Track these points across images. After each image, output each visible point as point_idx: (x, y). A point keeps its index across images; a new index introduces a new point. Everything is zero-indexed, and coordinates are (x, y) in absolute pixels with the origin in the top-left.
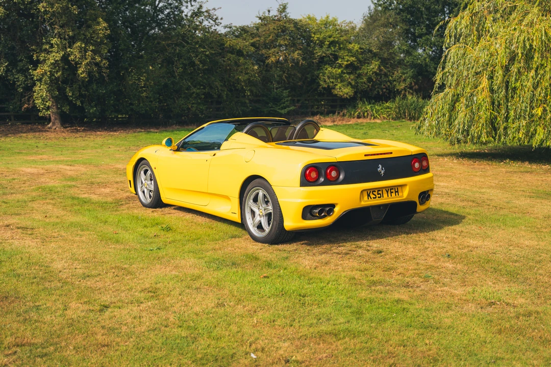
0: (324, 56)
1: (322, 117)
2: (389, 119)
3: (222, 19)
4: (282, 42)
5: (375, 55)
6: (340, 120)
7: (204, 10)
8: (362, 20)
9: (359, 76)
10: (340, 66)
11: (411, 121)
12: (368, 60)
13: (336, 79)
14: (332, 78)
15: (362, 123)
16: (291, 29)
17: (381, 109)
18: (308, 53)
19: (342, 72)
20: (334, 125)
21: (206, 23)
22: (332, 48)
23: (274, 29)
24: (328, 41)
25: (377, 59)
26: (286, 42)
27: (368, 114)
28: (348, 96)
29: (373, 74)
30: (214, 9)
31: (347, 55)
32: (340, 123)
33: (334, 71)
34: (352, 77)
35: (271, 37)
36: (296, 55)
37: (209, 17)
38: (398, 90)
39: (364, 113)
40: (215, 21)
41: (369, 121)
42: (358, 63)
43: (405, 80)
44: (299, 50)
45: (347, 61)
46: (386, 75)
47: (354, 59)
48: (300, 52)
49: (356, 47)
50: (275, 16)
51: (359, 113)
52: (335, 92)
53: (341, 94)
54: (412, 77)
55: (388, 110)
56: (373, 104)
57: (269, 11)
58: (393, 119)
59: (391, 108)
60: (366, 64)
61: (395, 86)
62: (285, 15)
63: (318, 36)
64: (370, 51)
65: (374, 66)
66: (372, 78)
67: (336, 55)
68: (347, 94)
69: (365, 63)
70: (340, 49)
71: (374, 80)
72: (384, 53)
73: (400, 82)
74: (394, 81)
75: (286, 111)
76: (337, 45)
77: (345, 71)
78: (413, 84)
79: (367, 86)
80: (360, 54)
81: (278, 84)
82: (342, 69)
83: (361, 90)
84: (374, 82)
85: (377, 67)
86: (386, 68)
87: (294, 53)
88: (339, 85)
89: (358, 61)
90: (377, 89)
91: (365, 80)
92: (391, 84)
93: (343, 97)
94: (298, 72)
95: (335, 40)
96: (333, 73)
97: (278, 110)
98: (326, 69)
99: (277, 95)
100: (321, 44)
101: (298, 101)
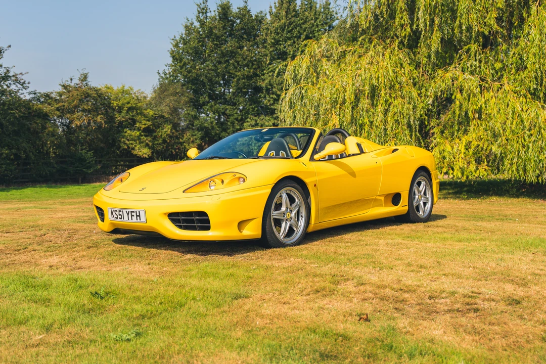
0: (123, 121)
3: (29, 83)
4: (85, 107)
5: (167, 121)
7: (11, 74)
8: (152, 91)
9: (155, 138)
10: (139, 129)
12: (161, 124)
13: (135, 141)
14: (131, 141)
16: (93, 95)
18: (110, 119)
19: (140, 134)
21: (13, 87)
22: (131, 113)
23: (77, 95)
24: (126, 107)
25: (169, 123)
26: (89, 107)
28: (147, 156)
29: (166, 136)
30: (21, 74)
31: (144, 120)
33: (133, 134)
34: (149, 139)
35: (75, 102)
36: (99, 119)
37: (17, 81)
40: (22, 85)
42: (153, 127)
44: (101, 114)
45: (145, 125)
46: (177, 138)
47: (149, 123)
48: (102, 116)
49: (151, 113)
50: (77, 84)
52: (135, 152)
53: (140, 153)
57: (71, 80)
60: (160, 128)
62: (86, 84)
63: (117, 103)
64: (163, 117)
65: (167, 129)
66: (166, 139)
67: (134, 119)
68: (146, 154)
69: (159, 127)
70: (137, 114)
71: (168, 141)
72: (175, 118)
73: (189, 143)
74: (184, 142)
75: (92, 171)
76: (135, 111)
77: (143, 134)
78: (203, 144)
79: (162, 147)
80: (154, 119)
81: (82, 145)
82: (140, 132)
83: (157, 151)
84: (168, 143)
85: (169, 130)
86: (177, 131)
87: (97, 117)
88: (138, 146)
89: (153, 125)
90: (170, 150)
91: (160, 141)
92: (182, 145)
93: (142, 157)
94: (100, 135)
95: (133, 106)
96: (132, 135)
97: (84, 170)
98: (126, 132)
99: (82, 156)
100: (120, 109)
101: (100, 162)
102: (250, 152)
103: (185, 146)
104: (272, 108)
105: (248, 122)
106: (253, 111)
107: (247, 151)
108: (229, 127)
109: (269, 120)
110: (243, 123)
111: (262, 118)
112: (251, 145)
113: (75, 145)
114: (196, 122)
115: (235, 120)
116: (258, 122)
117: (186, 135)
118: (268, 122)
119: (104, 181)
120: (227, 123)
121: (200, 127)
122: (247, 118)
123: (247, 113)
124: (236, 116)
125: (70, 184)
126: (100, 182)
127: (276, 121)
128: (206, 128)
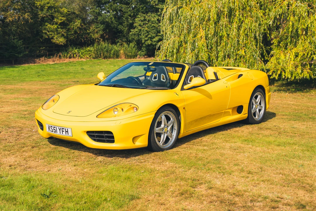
0: (44, 17)
1: (46, 58)
2: (91, 59)
4: (16, 7)
5: (77, 16)
6: (58, 60)
9: (69, 30)
10: (56, 24)
11: (105, 59)
12: (73, 19)
13: (54, 32)
14: (50, 32)
15: (73, 61)
17: (85, 52)
18: (35, 16)
19: (57, 27)
20: (55, 63)
22: (50, 11)
24: (47, 6)
25: (79, 18)
26: (19, 7)
27: (76, 56)
28: (62, 44)
29: (77, 28)
31: (60, 16)
32: (58, 62)
34: (64, 30)
35: (8, 3)
36: (26, 16)
38: (93, 39)
39: (74, 55)
41: (77, 60)
42: (67, 21)
43: (97, 32)
44: (27, 12)
45: (61, 20)
46: (85, 29)
47: (64, 19)
48: (29, 14)
49: (66, 10)
51: (70, 55)
52: (54, 41)
53: (58, 42)
54: (103, 30)
55: (89, 52)
56: (78, 48)
58: (94, 58)
59: (91, 51)
60: (73, 22)
61: (91, 37)
63: (40, 3)
64: (74, 13)
65: (78, 23)
66: (77, 31)
67: (53, 16)
68: (62, 42)
69: (71, 21)
70: (55, 11)
71: (79, 32)
72: (83, 14)
73: (94, 33)
74: (90, 33)
75: (22, 55)
76: (53, 9)
77: (59, 27)
78: (105, 35)
79: (74, 37)
80: (68, 15)
81: (14, 36)
82: (57, 25)
83: (70, 39)
84: (78, 34)
85: (79, 24)
86: (85, 24)
87: (25, 15)
88: (56, 36)
89: (67, 20)
90: (80, 39)
91: (72, 32)
92: (89, 35)
93: (59, 44)
94: (27, 28)
95: (52, 6)
96: (51, 28)
97: (16, 55)
98: (47, 26)
99: (15, 44)
100: (42, 8)
101: (28, 48)
102: (140, 40)
103: (91, 35)
104: (157, 7)
105: (138, 17)
106: (142, 9)
107: (137, 39)
108: (124, 21)
109: (154, 16)
110: (135, 19)
111: (149, 15)
112: (141, 35)
113: (9, 35)
114: (100, 18)
115: (129, 17)
116: (146, 18)
117: (92, 27)
118: (154, 18)
119: (31, 63)
120: (123, 18)
121: (102, 21)
122: (138, 15)
123: (138, 11)
124: (129, 13)
125: (6, 66)
126: (28, 63)
127: (160, 18)
128: (107, 22)
